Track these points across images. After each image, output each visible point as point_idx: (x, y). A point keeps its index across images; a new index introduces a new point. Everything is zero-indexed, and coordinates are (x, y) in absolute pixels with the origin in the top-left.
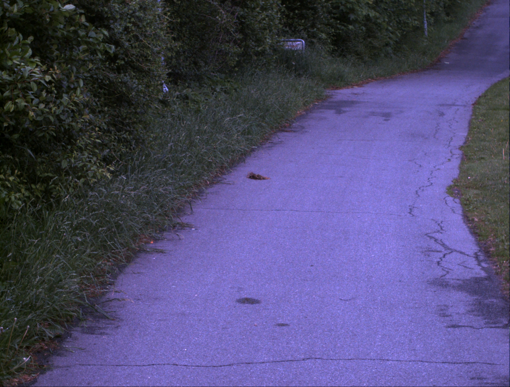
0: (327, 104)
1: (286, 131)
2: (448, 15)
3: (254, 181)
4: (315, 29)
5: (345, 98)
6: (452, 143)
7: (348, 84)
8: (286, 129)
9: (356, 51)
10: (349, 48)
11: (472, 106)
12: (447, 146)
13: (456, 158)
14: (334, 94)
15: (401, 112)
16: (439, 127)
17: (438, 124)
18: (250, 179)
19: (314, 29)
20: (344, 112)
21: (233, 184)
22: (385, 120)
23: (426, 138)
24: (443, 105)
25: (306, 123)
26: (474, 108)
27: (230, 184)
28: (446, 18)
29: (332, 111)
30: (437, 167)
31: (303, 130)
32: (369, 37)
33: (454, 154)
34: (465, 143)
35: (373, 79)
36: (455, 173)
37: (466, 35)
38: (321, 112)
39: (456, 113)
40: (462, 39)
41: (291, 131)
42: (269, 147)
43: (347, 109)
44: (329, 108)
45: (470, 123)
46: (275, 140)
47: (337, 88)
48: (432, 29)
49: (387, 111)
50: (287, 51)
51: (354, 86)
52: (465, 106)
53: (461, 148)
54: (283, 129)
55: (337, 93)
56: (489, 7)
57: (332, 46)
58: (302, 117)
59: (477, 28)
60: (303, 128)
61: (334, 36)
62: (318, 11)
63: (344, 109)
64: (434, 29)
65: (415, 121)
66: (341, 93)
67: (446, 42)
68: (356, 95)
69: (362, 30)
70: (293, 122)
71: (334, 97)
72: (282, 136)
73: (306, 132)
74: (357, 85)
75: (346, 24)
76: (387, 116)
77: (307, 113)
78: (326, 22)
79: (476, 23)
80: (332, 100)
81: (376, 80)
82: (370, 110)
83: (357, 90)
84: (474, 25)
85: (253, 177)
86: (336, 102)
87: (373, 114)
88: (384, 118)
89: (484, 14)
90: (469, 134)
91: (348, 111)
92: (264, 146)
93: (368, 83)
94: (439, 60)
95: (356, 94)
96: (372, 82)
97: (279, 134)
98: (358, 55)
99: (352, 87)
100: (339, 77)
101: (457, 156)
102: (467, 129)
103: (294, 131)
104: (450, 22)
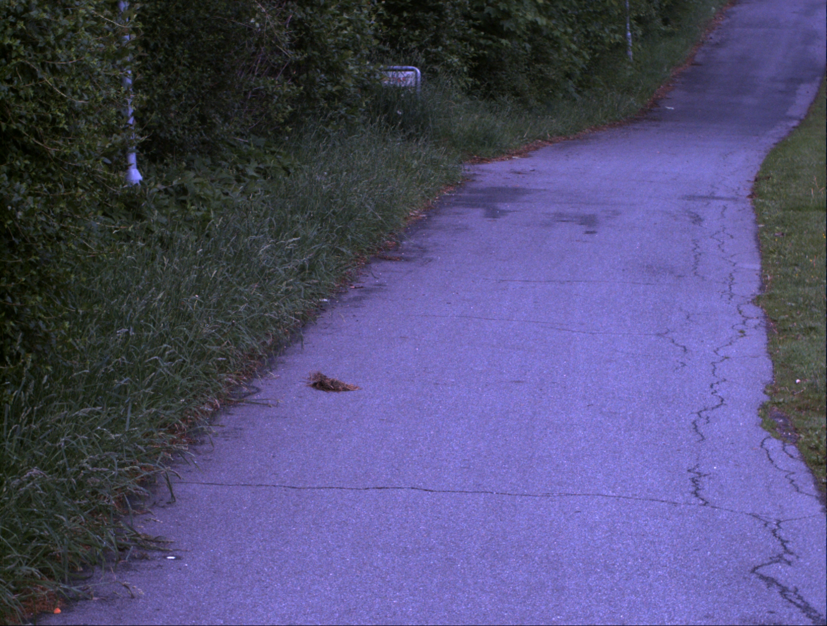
0: (465, 194)
1: (390, 259)
2: (666, 22)
3: (324, 397)
4: (440, 48)
5: (499, 182)
6: (735, 289)
7: (502, 153)
8: (389, 255)
9: (514, 88)
10: (501, 81)
11: (749, 199)
12: (726, 297)
13: (756, 327)
14: (477, 172)
15: (616, 213)
16: (698, 250)
17: (695, 242)
18: (314, 391)
19: (437, 47)
20: (503, 213)
21: (277, 405)
22: (587, 232)
23: (680, 276)
24: (692, 198)
25: (429, 239)
26: (754, 203)
27: (267, 405)
28: (663, 28)
29: (479, 212)
30: (722, 353)
31: (426, 256)
32: (537, 61)
33: (748, 318)
34: (761, 288)
35: (546, 141)
36: (764, 368)
37: (699, 58)
38: (457, 213)
39: (723, 216)
40: (692, 64)
41: (401, 258)
42: (355, 299)
43: (508, 206)
44: (472, 203)
45: (758, 238)
46: (367, 282)
47: (482, 161)
48: (640, 46)
49: (588, 211)
50: (387, 89)
51: (513, 155)
52: (735, 200)
53: (756, 301)
54: (383, 254)
55: (483, 171)
56: (735, 9)
57: (471, 80)
58: (420, 224)
59: (717, 45)
60: (424, 250)
61: (474, 59)
62: (446, 14)
63: (501, 206)
64: (643, 47)
65: (648, 235)
66: (490, 171)
67: (666, 70)
68: (520, 176)
69: (524, 48)
70: (402, 238)
71: (478, 179)
72: (381, 271)
73: (430, 260)
74: (517, 154)
75: (495, 37)
76: (589, 223)
77: (429, 216)
78: (461, 33)
79: (714, 37)
80: (474, 186)
81: (551, 142)
82: (553, 209)
83: (520, 164)
84: (711, 40)
85: (322, 384)
86: (483, 191)
87: (561, 218)
88: (584, 228)
89: (728, 21)
90: (765, 267)
91: (510, 211)
92: (345, 298)
93: (537, 149)
94: (655, 103)
95: (519, 173)
96: (545, 146)
97: (374, 265)
98: (517, 95)
99: (510, 158)
100: (484, 139)
101: (757, 322)
102: (757, 254)
103: (407, 260)
104: (671, 34)
